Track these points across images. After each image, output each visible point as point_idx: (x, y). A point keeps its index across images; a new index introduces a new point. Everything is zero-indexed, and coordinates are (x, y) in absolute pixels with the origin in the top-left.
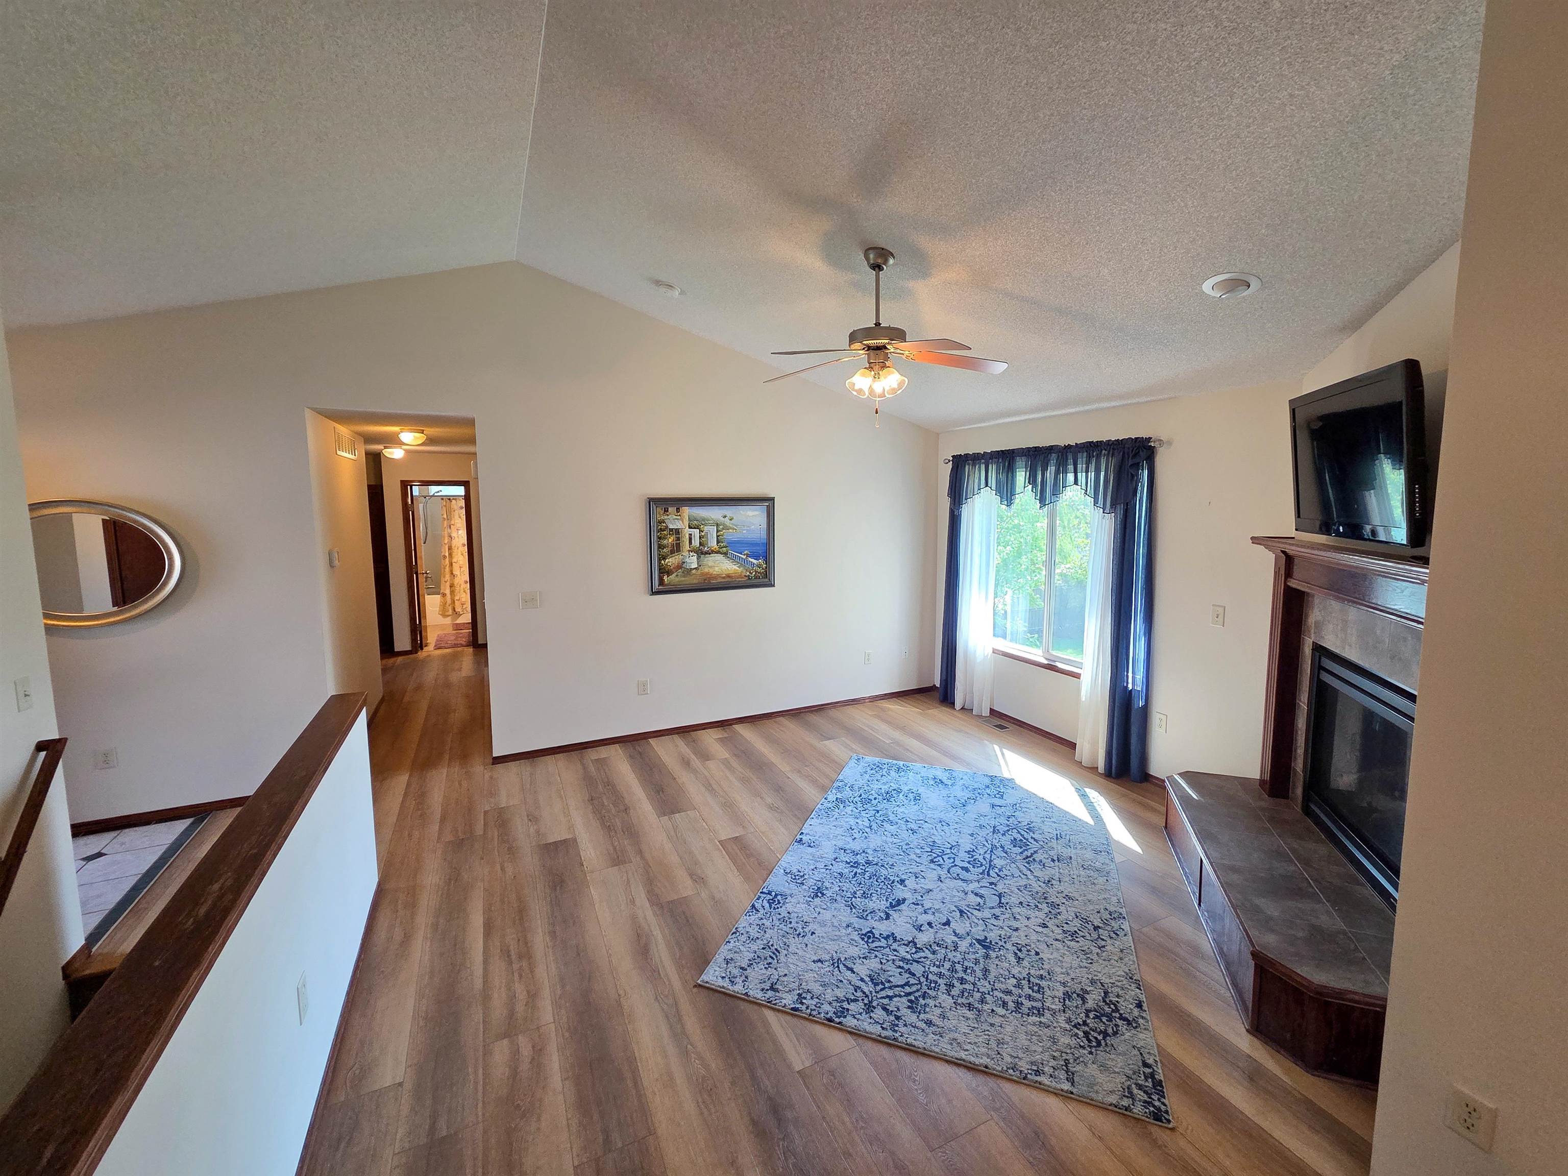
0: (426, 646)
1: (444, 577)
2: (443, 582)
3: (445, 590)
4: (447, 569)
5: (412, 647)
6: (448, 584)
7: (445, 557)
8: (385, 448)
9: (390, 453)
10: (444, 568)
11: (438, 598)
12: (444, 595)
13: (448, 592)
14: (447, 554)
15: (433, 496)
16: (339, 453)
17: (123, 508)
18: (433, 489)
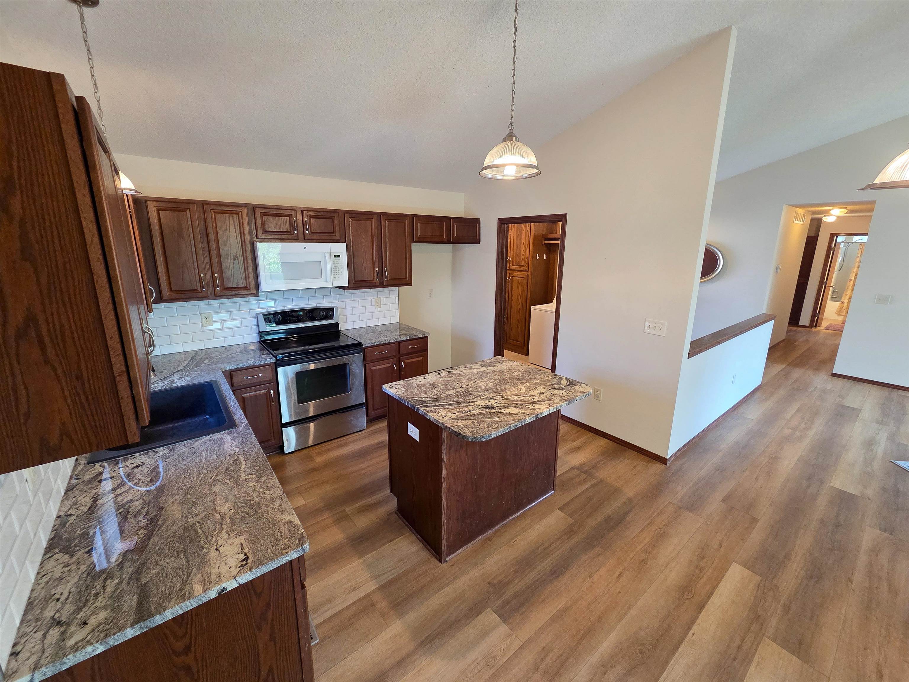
0: (819, 326)
1: (847, 292)
2: (844, 295)
3: (845, 299)
4: (850, 288)
5: (810, 324)
6: (848, 297)
7: (851, 280)
8: (825, 216)
9: (827, 219)
10: (848, 287)
11: (837, 304)
12: (843, 302)
13: (846, 301)
14: (853, 279)
15: (855, 242)
16: (795, 222)
17: (710, 245)
18: (856, 238)
